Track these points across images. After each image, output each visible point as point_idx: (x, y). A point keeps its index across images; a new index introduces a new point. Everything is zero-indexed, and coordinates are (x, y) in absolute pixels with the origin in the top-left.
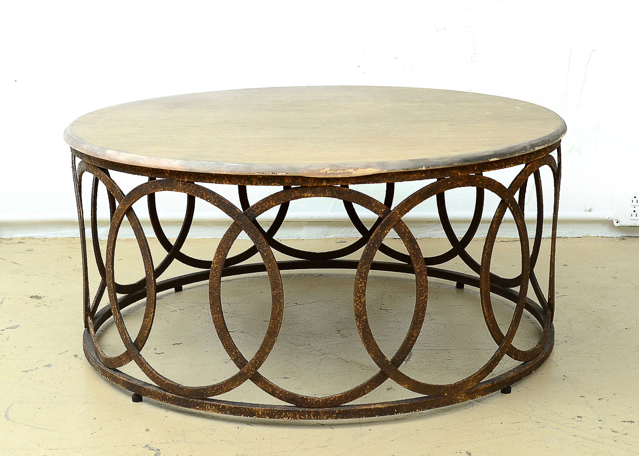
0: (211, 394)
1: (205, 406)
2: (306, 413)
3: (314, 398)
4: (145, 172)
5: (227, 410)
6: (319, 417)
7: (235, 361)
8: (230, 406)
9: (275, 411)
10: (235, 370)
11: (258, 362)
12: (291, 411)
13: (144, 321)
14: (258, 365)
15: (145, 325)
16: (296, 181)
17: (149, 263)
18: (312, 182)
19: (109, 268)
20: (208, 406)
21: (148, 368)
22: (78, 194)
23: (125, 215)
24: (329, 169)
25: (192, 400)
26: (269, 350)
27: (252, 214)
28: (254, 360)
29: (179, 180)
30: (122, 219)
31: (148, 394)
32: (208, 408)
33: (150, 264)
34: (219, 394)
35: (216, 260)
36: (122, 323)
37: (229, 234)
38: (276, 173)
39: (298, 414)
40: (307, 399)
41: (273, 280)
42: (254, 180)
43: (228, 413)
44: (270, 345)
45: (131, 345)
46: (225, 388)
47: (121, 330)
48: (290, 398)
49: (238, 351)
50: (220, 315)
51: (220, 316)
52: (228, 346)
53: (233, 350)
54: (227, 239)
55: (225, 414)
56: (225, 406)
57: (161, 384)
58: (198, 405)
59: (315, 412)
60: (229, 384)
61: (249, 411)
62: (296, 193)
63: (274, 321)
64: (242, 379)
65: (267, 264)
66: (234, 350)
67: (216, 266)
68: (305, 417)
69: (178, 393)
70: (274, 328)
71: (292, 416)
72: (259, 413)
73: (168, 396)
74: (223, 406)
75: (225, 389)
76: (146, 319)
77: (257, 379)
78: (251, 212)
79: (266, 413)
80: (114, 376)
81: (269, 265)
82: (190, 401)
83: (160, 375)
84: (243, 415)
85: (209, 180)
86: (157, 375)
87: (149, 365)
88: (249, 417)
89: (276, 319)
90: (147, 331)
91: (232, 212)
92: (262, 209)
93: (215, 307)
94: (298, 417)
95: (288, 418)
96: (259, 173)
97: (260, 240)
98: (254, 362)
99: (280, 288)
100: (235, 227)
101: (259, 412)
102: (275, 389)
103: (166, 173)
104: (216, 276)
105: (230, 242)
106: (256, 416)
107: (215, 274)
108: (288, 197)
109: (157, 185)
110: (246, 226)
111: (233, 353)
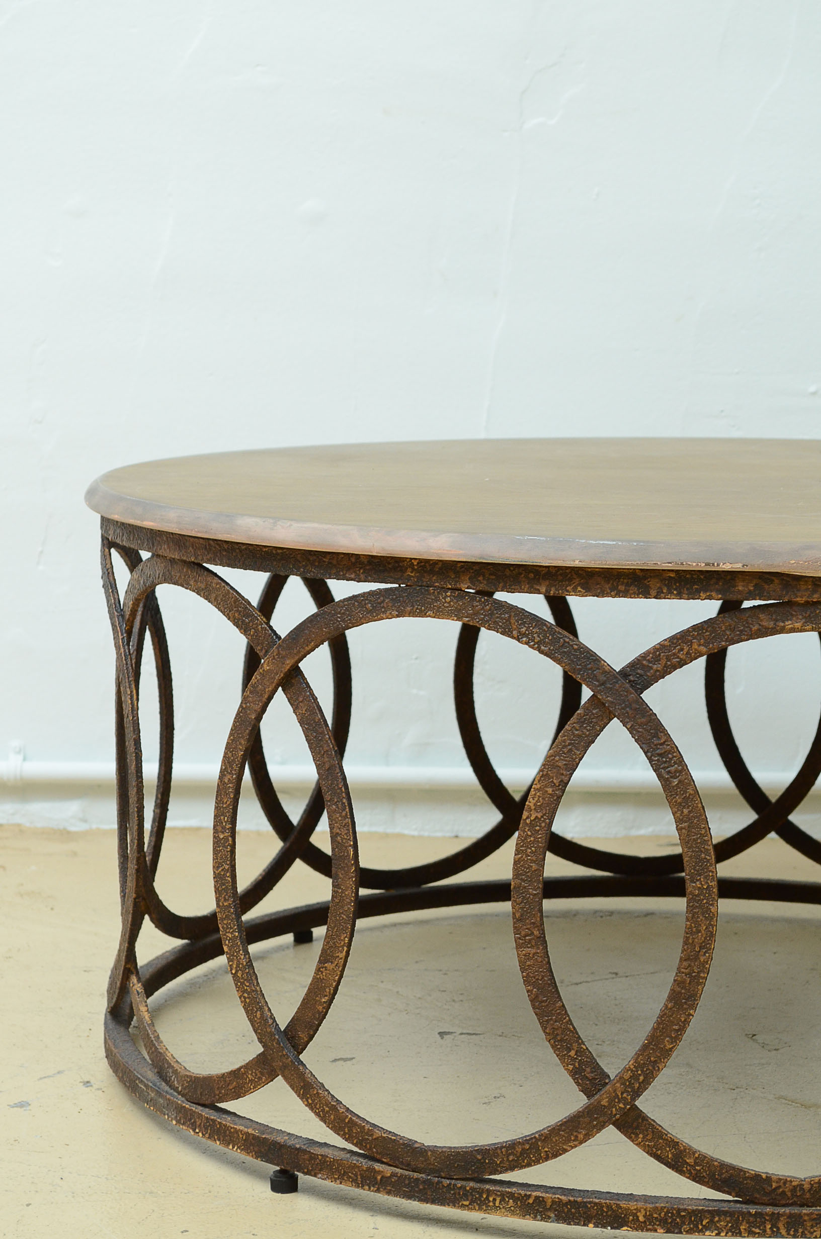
0: (506, 1164)
1: (487, 1198)
2: (766, 1220)
3: (788, 1179)
4: (348, 569)
5: (550, 1209)
6: (800, 1230)
7: (577, 1074)
8: (558, 1198)
9: (683, 1214)
10: (576, 1101)
11: (641, 1078)
12: (725, 1213)
13: (318, 970)
14: (640, 1083)
15: (322, 980)
16: (766, 587)
17: (344, 813)
18: (807, 589)
19: (223, 833)
20: (494, 1200)
21: (324, 1097)
23: (280, 688)
25: (450, 1184)
26: (672, 1043)
27: (641, 675)
28: (632, 1071)
29: (444, 588)
30: (270, 698)
31: (321, 1170)
32: (495, 1204)
33: (346, 815)
34: (529, 1165)
35: (536, 799)
36: (253, 978)
37: (577, 730)
38: (716, 564)
39: (744, 1223)
40: (769, 1179)
41: (693, 851)
42: (654, 584)
43: (549, 1217)
44: (677, 1031)
45: (277, 1037)
46: (546, 1149)
47: (249, 998)
48: (723, 1176)
49: (584, 1047)
50: (538, 948)
51: (538, 951)
52: (557, 1034)
53: (571, 1044)
54: (569, 744)
55: (541, 1220)
56: (543, 1197)
57: (362, 1140)
58: (465, 1196)
59: (790, 1216)
60: (557, 1138)
61: (609, 1213)
62: (761, 621)
63: (690, 966)
64: (595, 1123)
65: (678, 810)
66: (575, 1046)
67: (536, 817)
68: (765, 1231)
69: (408, 1165)
70: (690, 983)
71: (728, 1228)
72: (638, 1217)
73: (379, 1172)
74: (537, 1198)
75: (546, 1152)
76: (326, 965)
77: (635, 1124)
78: (639, 671)
79: (657, 1218)
80: (220, 1123)
81: (682, 812)
82: (443, 1186)
83: (358, 1117)
84: (594, 1224)
85: (528, 583)
86: (350, 1116)
87: (327, 1090)
88: (609, 1228)
89: (697, 958)
90: (326, 996)
91: (589, 669)
92: (669, 663)
93: (529, 927)
94: (745, 1229)
95: (716, 1232)
96: (670, 565)
97: (662, 744)
98: (631, 1077)
99: (711, 874)
100: (594, 712)
101: (638, 1214)
102: (681, 1152)
103: (410, 570)
104: (533, 842)
105: (578, 750)
106: (628, 1226)
107: (530, 836)
108: (741, 631)
109: (380, 603)
110: (626, 706)
111: (572, 1053)
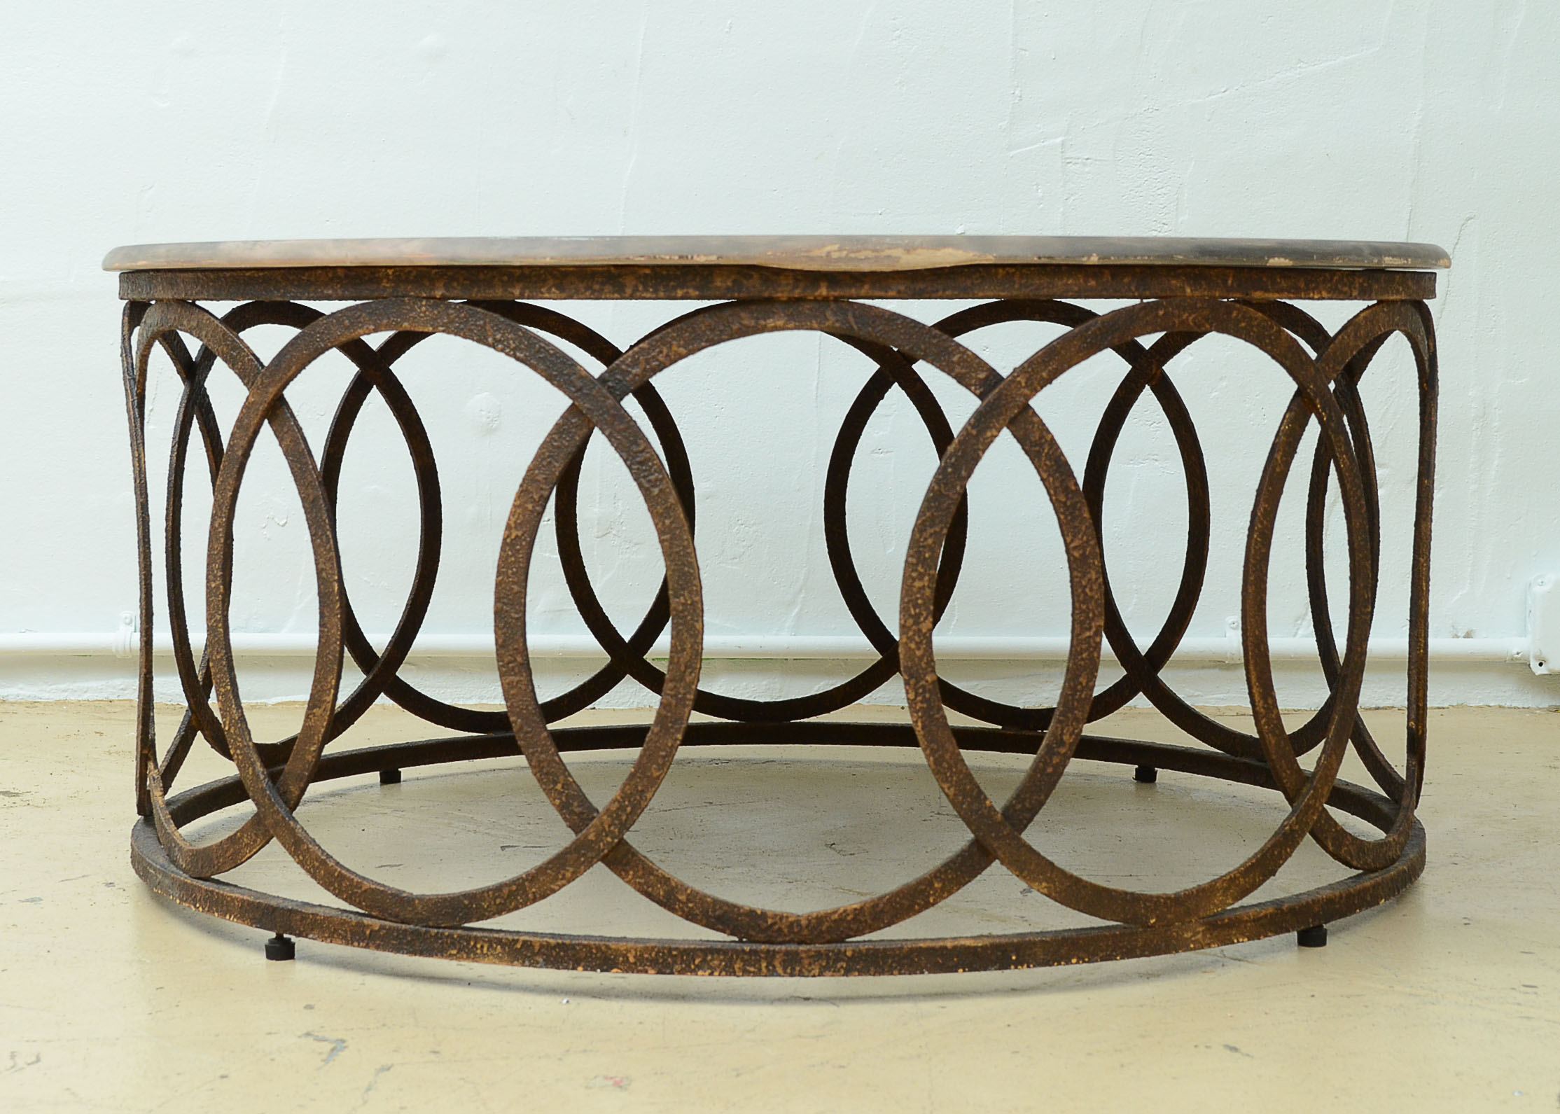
0: (493, 908)
1: (475, 945)
2: (760, 957)
3: (785, 915)
4: (326, 285)
5: (539, 953)
6: (798, 968)
7: (564, 809)
8: (547, 942)
9: (674, 953)
10: (561, 837)
11: (629, 809)
12: (718, 951)
13: (307, 717)
14: (627, 815)
15: (310, 727)
16: (745, 282)
17: (328, 547)
18: (787, 285)
19: (214, 581)
20: (482, 947)
21: (314, 852)
22: (134, 414)
23: (266, 421)
24: (836, 247)
25: (438, 933)
26: (659, 770)
27: (620, 381)
28: (619, 802)
29: (418, 297)
30: (256, 432)
31: (312, 930)
32: (482, 951)
33: (330, 548)
34: (516, 908)
35: (516, 516)
36: (246, 733)
37: (556, 441)
38: (690, 257)
39: (739, 961)
40: (764, 915)
41: (676, 564)
42: (630, 282)
43: (538, 963)
44: (664, 757)
45: (268, 792)
46: (534, 890)
47: (241, 754)
48: (717, 913)
49: (571, 780)
50: (522, 676)
51: (522, 678)
52: (543, 767)
53: (558, 777)
54: (549, 457)
55: (529, 966)
56: (531, 942)
57: (351, 894)
58: (453, 945)
59: (787, 953)
60: (544, 878)
61: (599, 955)
62: (742, 319)
63: (675, 687)
64: (582, 859)
65: (660, 521)
66: (562, 778)
67: (517, 536)
68: (760, 970)
69: (397, 916)
70: (676, 706)
71: (721, 967)
72: (628, 958)
73: (368, 926)
74: (525, 942)
75: (534, 893)
76: (314, 711)
77: (624, 861)
78: (618, 377)
79: (647, 959)
80: (218, 893)
81: (664, 523)
82: (431, 936)
83: (348, 870)
84: (583, 967)
85: (502, 287)
86: (339, 869)
87: (318, 845)
88: (599, 970)
89: (682, 679)
90: (315, 744)
91: (566, 375)
92: (648, 367)
93: (511, 653)
94: (739, 968)
95: (709, 971)
96: (642, 259)
97: (642, 451)
98: (618, 809)
99: (695, 588)
100: (573, 421)
101: (629, 955)
102: (673, 888)
103: (385, 281)
104: (514, 562)
105: (557, 462)
106: (618, 968)
107: (511, 556)
108: (721, 331)
109: (357, 318)
110: (604, 413)
111: (559, 787)
